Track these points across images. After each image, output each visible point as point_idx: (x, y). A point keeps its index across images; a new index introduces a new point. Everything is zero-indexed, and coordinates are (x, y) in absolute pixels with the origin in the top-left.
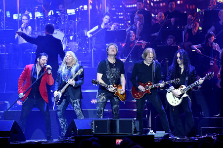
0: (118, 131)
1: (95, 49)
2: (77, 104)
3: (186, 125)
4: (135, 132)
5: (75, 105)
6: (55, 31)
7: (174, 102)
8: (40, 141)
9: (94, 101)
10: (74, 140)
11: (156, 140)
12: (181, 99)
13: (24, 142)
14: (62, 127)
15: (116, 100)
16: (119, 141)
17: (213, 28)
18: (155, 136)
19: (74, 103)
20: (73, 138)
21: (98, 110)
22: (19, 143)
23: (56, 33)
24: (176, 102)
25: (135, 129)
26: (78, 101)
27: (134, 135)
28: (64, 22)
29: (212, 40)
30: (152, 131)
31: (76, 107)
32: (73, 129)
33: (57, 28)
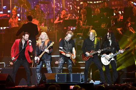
0: (72, 81)
1: (58, 31)
2: (49, 64)
3: (113, 77)
4: (82, 81)
5: (47, 64)
6: (33, 20)
7: (106, 63)
8: (24, 86)
9: (57, 62)
10: (44, 86)
11: (95, 86)
12: (110, 62)
13: (14, 87)
14: (38, 78)
15: (70, 62)
16: (72, 87)
17: (130, 18)
18: (94, 84)
19: (47, 63)
20: (44, 85)
21: (60, 68)
22: (11, 87)
23: (34, 21)
24: (107, 63)
25: (82, 79)
26: (49, 62)
27: (81, 83)
28: (38, 14)
29: (129, 25)
30: (92, 81)
31: (48, 65)
32: (44, 79)
33: (35, 18)
